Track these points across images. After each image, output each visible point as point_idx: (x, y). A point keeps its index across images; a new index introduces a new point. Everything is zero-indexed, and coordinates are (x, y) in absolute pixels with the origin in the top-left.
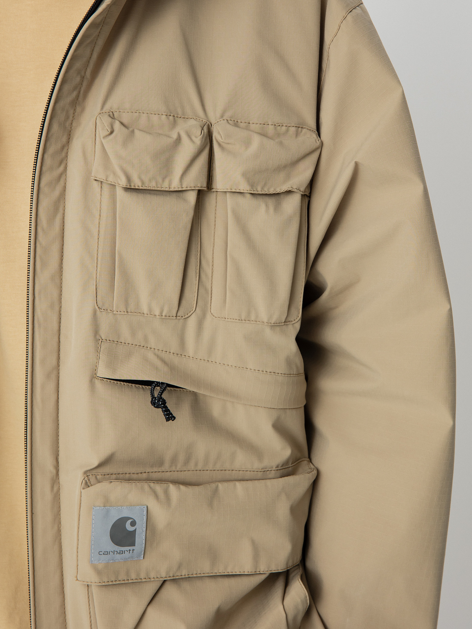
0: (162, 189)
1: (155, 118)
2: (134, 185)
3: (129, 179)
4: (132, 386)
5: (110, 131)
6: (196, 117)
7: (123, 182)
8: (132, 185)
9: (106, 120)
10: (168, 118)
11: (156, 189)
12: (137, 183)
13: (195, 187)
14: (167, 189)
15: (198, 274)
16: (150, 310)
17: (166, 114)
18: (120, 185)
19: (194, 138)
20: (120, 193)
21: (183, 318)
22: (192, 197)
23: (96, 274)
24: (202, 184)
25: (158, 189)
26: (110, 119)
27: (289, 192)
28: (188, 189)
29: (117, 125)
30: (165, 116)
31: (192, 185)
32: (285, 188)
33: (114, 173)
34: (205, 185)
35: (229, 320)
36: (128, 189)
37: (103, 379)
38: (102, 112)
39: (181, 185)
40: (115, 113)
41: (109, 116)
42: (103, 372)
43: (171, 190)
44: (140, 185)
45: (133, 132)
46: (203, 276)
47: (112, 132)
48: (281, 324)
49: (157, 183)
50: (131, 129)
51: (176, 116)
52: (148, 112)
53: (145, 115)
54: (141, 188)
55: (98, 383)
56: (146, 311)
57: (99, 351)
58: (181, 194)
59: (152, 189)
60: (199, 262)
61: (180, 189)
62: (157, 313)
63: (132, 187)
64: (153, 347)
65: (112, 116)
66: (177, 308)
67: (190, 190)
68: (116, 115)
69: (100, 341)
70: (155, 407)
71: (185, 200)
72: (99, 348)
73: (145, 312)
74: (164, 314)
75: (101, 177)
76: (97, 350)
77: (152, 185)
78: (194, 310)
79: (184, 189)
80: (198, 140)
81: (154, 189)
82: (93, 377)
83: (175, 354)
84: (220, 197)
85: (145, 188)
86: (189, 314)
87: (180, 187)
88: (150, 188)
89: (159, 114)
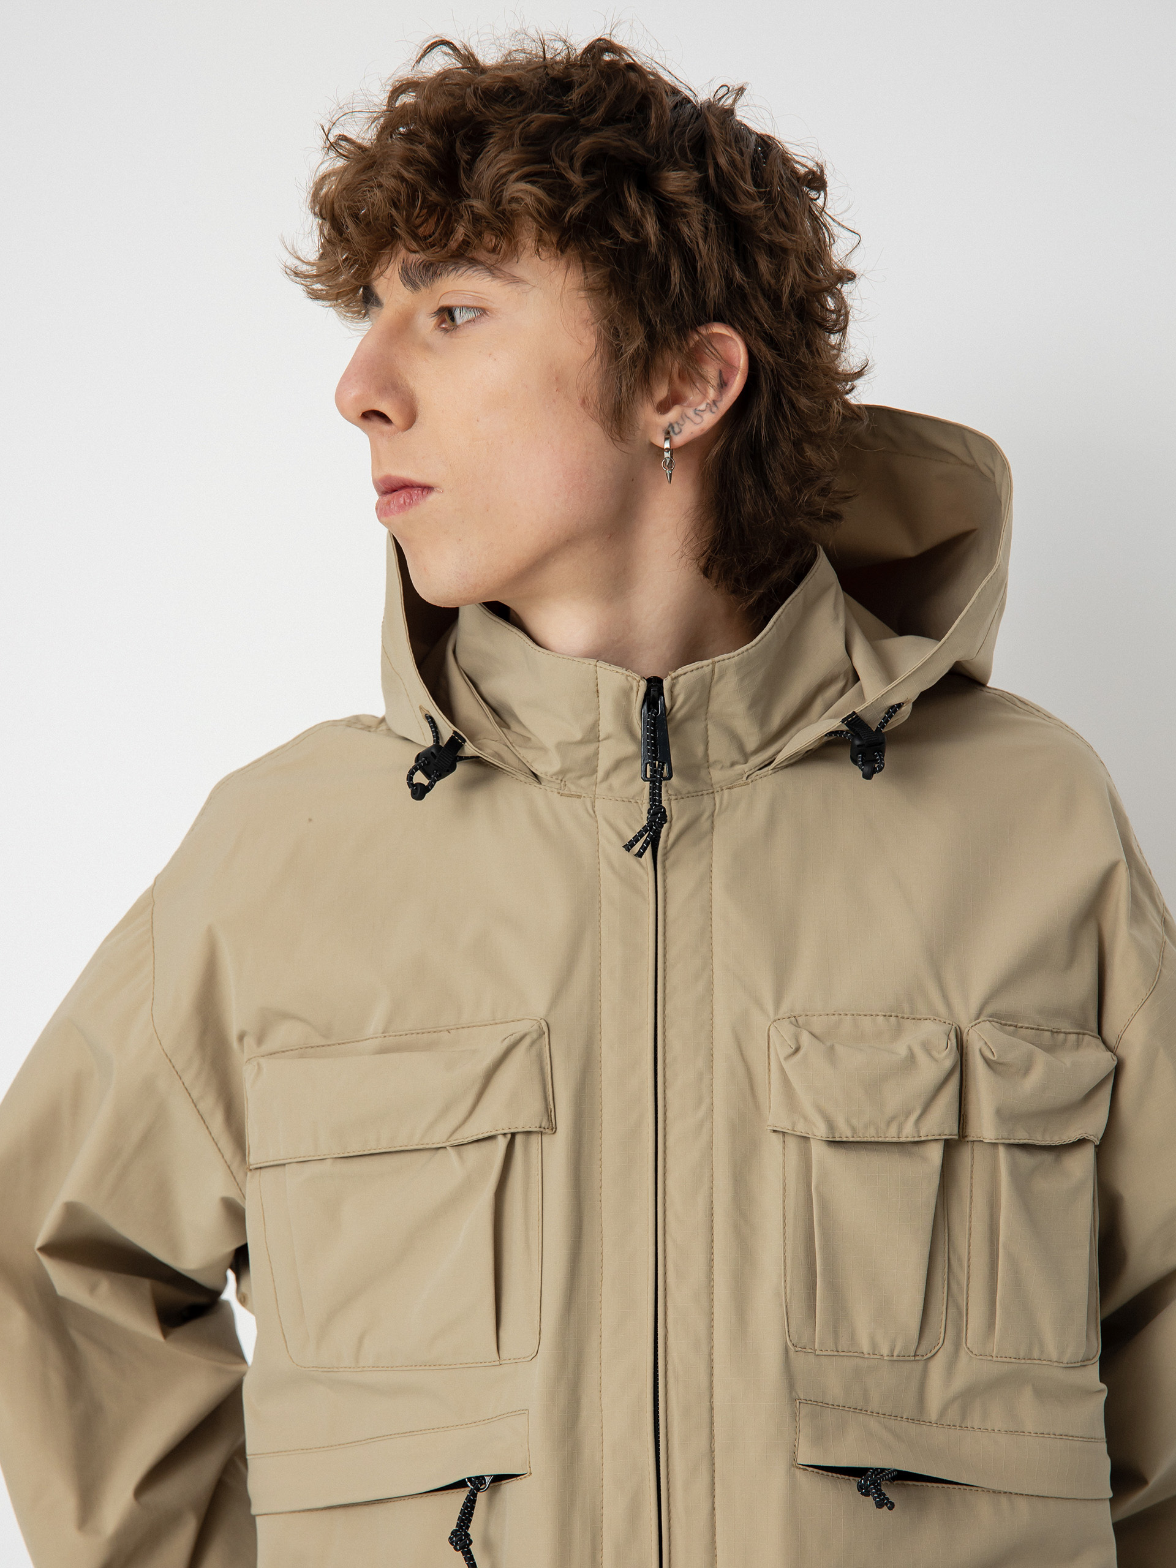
0: (887, 1140)
1: (866, 1023)
2: (839, 1136)
3: (830, 1127)
4: (849, 1480)
5: (794, 1048)
6: (934, 1017)
7: (821, 1130)
8: (837, 1135)
9: (787, 1029)
10: (889, 1021)
11: (877, 1139)
12: (845, 1134)
13: (940, 1135)
14: (895, 1140)
15: (946, 1282)
16: (874, 1346)
17: (884, 1014)
18: (817, 1137)
19: (935, 1053)
20: (819, 1151)
21: (925, 1358)
22: (935, 1153)
23: (785, 1287)
24: (950, 1129)
25: (880, 1139)
26: (793, 1028)
27: (1082, 1141)
28: (930, 1138)
29: (805, 1039)
30: (882, 1017)
31: (936, 1132)
32: (1076, 1135)
33: (806, 1117)
34: (956, 1131)
35: (999, 1359)
36: (835, 1143)
37: (808, 1468)
38: (776, 1018)
39: (918, 1132)
40: (799, 1019)
41: (791, 1023)
42: (808, 1455)
43: (901, 1140)
44: (849, 1134)
45: (832, 1047)
46: (954, 1286)
47: (798, 1050)
48: (1076, 1365)
49: (877, 1130)
50: (828, 1044)
51: (900, 1015)
52: (854, 1013)
53: (849, 1017)
54: (851, 1139)
55: (799, 1475)
56: (865, 1346)
57: (797, 1420)
58: (916, 1149)
59: (869, 1139)
60: (947, 1261)
61: (917, 1139)
62: (885, 1351)
63: (837, 1139)
64: (876, 1410)
65: (795, 1022)
66: (918, 1340)
67: (932, 1140)
68: (801, 1020)
69: (797, 1401)
71: (925, 1158)
72: (798, 1414)
73: (865, 1352)
74: (895, 1354)
75: (786, 1125)
76: (795, 1416)
77: (870, 1135)
78: (941, 1344)
79: (922, 1139)
80: (944, 1057)
81: (873, 1139)
82: (792, 1465)
83: (909, 1420)
84: (979, 1151)
85: (858, 1139)
86: (933, 1352)
87: (916, 1135)
88: (865, 1139)
89: (872, 1015)
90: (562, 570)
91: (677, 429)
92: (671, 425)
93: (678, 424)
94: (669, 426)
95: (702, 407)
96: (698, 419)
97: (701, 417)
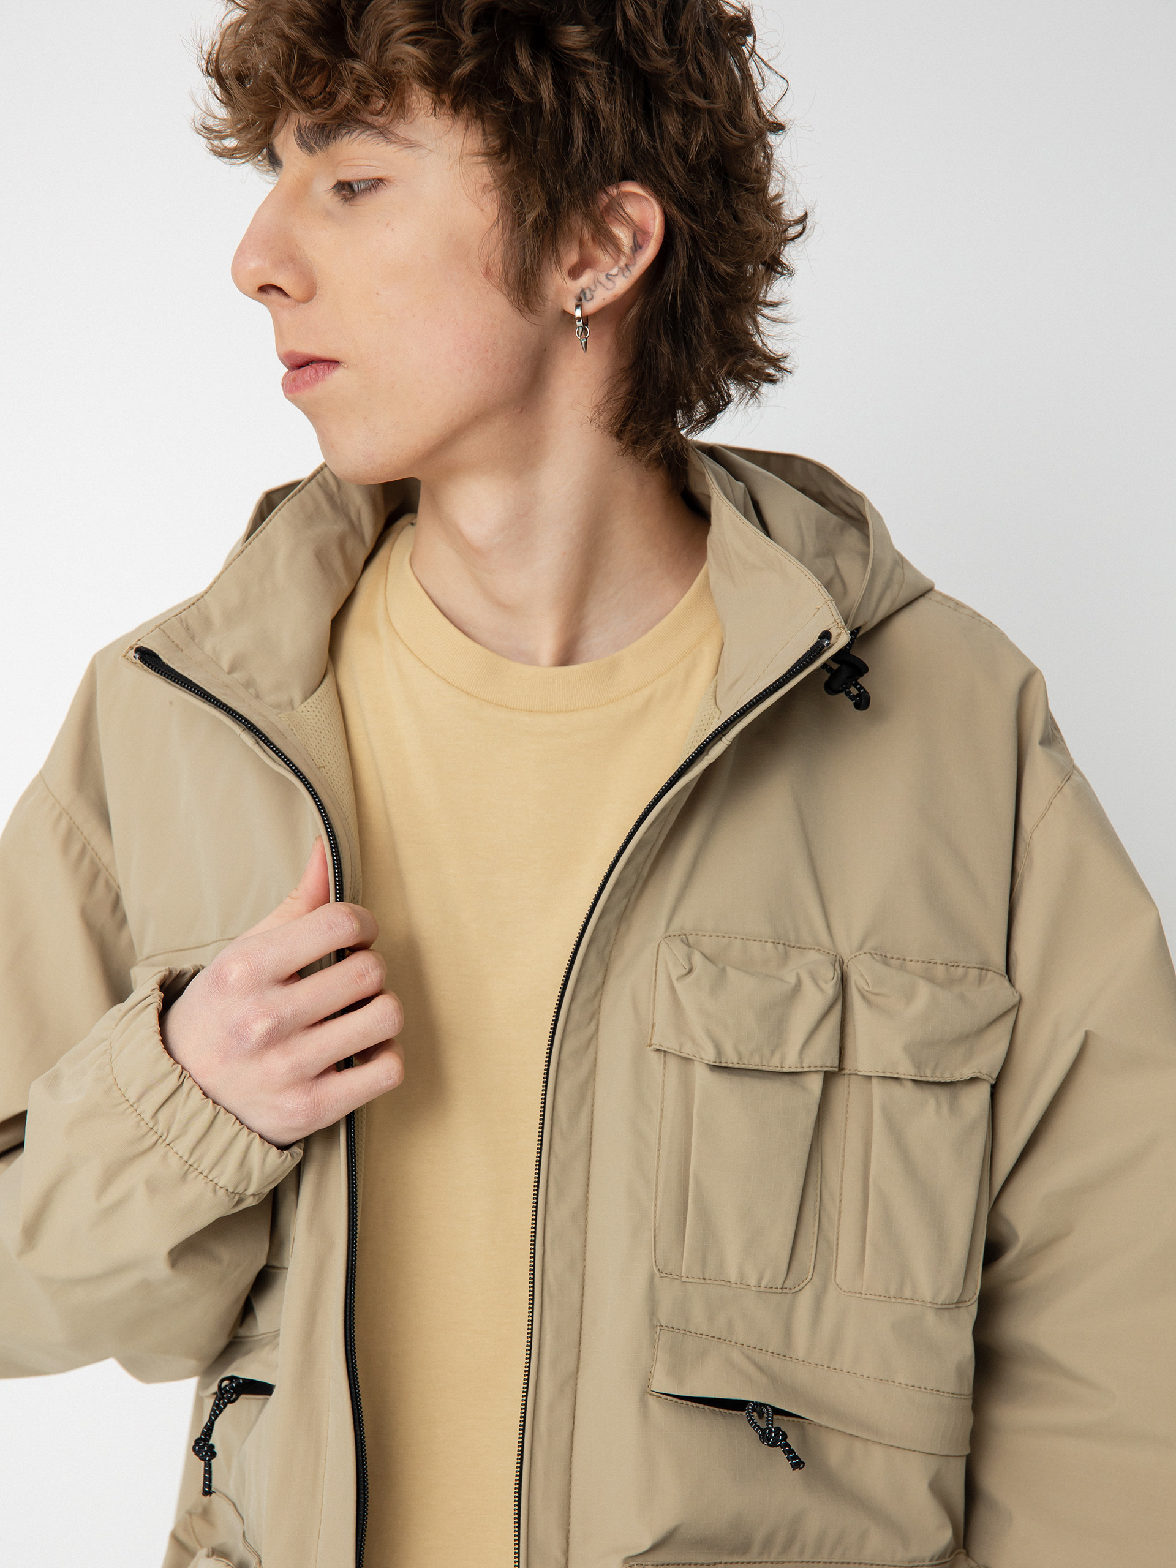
0: (771, 1069)
1: (755, 948)
2: (725, 1061)
3: (719, 1052)
4: (704, 1408)
5: (687, 969)
6: (818, 948)
7: (708, 1054)
8: (723, 1061)
9: (679, 949)
10: (776, 948)
11: (760, 1068)
12: (731, 1058)
13: (822, 1067)
14: (778, 1070)
15: (817, 1216)
16: (742, 1275)
17: (773, 941)
18: (703, 1061)
19: (823, 985)
20: (701, 1075)
21: (793, 1291)
22: (815, 1084)
23: (655, 1211)
24: (831, 1062)
25: (764, 1068)
26: (685, 948)
27: (973, 1080)
28: (813, 1069)
29: (697, 959)
30: (771, 944)
31: (819, 1063)
32: (967, 1073)
33: (693, 1040)
34: (836, 1063)
35: (868, 1296)
36: (717, 1068)
37: (661, 1396)
38: (667, 934)
39: (801, 1062)
40: (690, 938)
41: (682, 941)
42: (662, 1383)
43: (784, 1070)
44: (735, 1061)
45: (724, 970)
46: (825, 1220)
47: (690, 971)
48: (951, 1306)
49: (762, 1058)
50: (721, 966)
51: (787, 943)
52: (745, 937)
53: (738, 941)
54: (737, 1066)
55: (652, 1402)
56: (733, 1276)
57: (656, 1347)
58: (796, 1078)
59: (753, 1067)
60: (819, 1194)
61: (799, 1070)
62: (753, 1281)
63: (724, 1065)
64: (740, 1341)
65: (685, 941)
66: (786, 1273)
67: (813, 1071)
68: (691, 939)
69: (659, 1328)
70: (769, 1445)
71: (804, 1089)
72: (657, 1341)
73: (733, 1280)
74: (763, 1284)
75: (670, 1045)
76: (653, 1344)
77: (755, 1063)
78: (810, 1277)
79: (805, 1070)
80: (830, 987)
81: (757, 1068)
82: (646, 1391)
83: (775, 1355)
84: (855, 1083)
85: (743, 1066)
86: (801, 1286)
87: (799, 1065)
88: (750, 1067)
89: (761, 941)
90: (473, 446)
91: (588, 296)
92: (583, 291)
93: (590, 290)
94: (581, 293)
95: (615, 271)
96: (610, 284)
97: (614, 282)
